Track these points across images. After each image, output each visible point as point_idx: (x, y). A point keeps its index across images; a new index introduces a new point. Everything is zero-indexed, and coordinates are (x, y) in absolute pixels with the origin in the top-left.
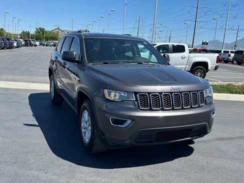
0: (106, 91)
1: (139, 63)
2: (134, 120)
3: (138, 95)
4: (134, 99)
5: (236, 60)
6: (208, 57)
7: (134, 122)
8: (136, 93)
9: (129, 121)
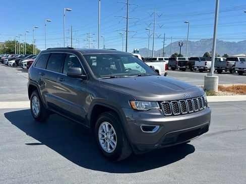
0: (133, 102)
1: (139, 76)
2: (163, 125)
3: (161, 104)
4: (159, 108)
5: (171, 66)
6: (158, 65)
7: (162, 127)
8: (159, 102)
9: (158, 127)
